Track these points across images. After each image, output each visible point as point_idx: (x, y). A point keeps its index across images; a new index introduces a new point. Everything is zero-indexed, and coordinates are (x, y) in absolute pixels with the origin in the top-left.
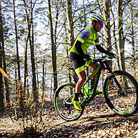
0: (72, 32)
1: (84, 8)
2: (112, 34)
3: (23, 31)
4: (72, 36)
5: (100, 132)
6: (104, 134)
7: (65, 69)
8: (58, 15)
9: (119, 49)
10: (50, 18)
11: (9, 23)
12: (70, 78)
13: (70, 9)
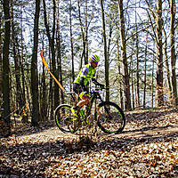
0: (124, 49)
1: (136, 27)
2: (164, 52)
3: (78, 48)
4: (125, 53)
5: (152, 145)
6: (156, 147)
7: (116, 84)
8: (111, 33)
9: (170, 66)
10: (105, 36)
11: (66, 41)
12: (121, 93)
13: (123, 27)
